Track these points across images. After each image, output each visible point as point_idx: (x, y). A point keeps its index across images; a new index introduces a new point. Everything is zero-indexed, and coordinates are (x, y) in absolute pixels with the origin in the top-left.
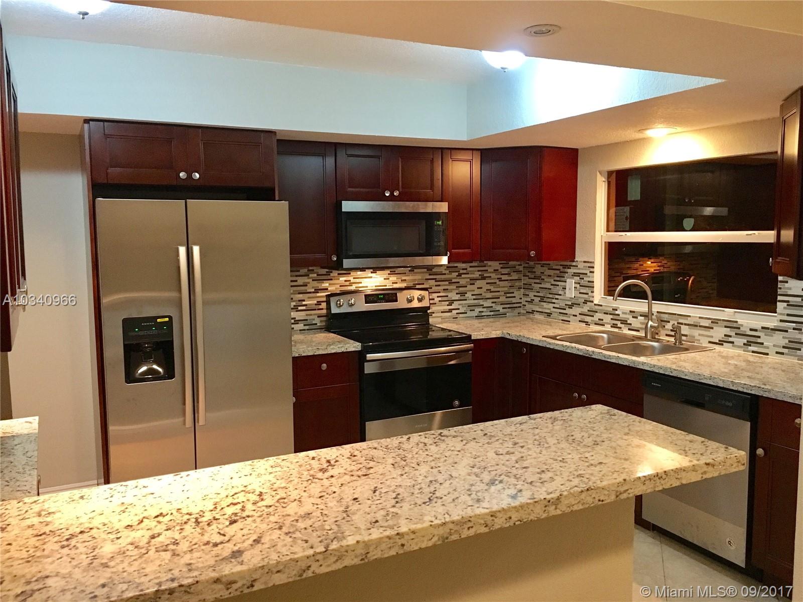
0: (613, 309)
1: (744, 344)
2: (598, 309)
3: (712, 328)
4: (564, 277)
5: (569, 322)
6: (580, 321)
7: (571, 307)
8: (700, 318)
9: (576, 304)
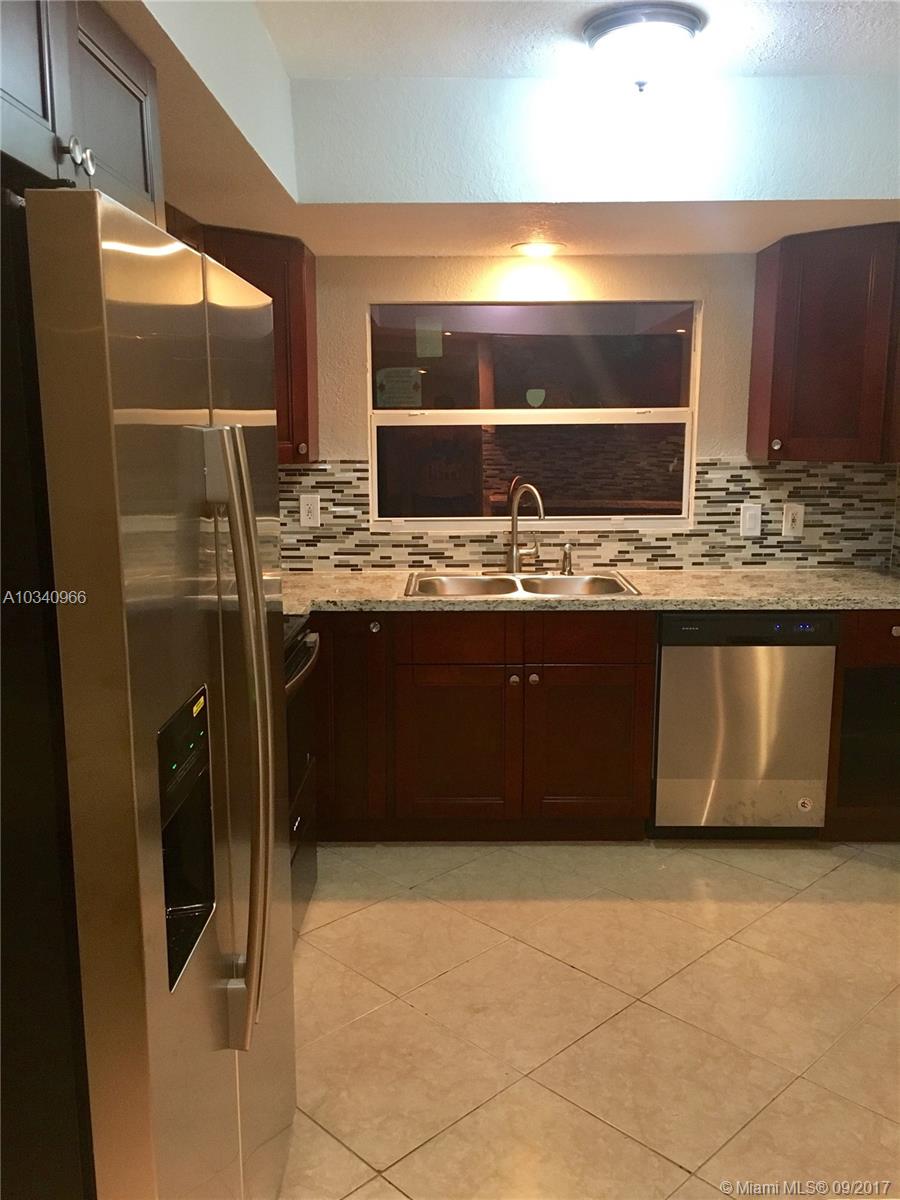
0: (413, 538)
1: (648, 560)
2: (380, 541)
3: (600, 545)
4: (292, 492)
5: (311, 570)
6: (336, 566)
7: (312, 543)
8: (579, 532)
9: (323, 537)
